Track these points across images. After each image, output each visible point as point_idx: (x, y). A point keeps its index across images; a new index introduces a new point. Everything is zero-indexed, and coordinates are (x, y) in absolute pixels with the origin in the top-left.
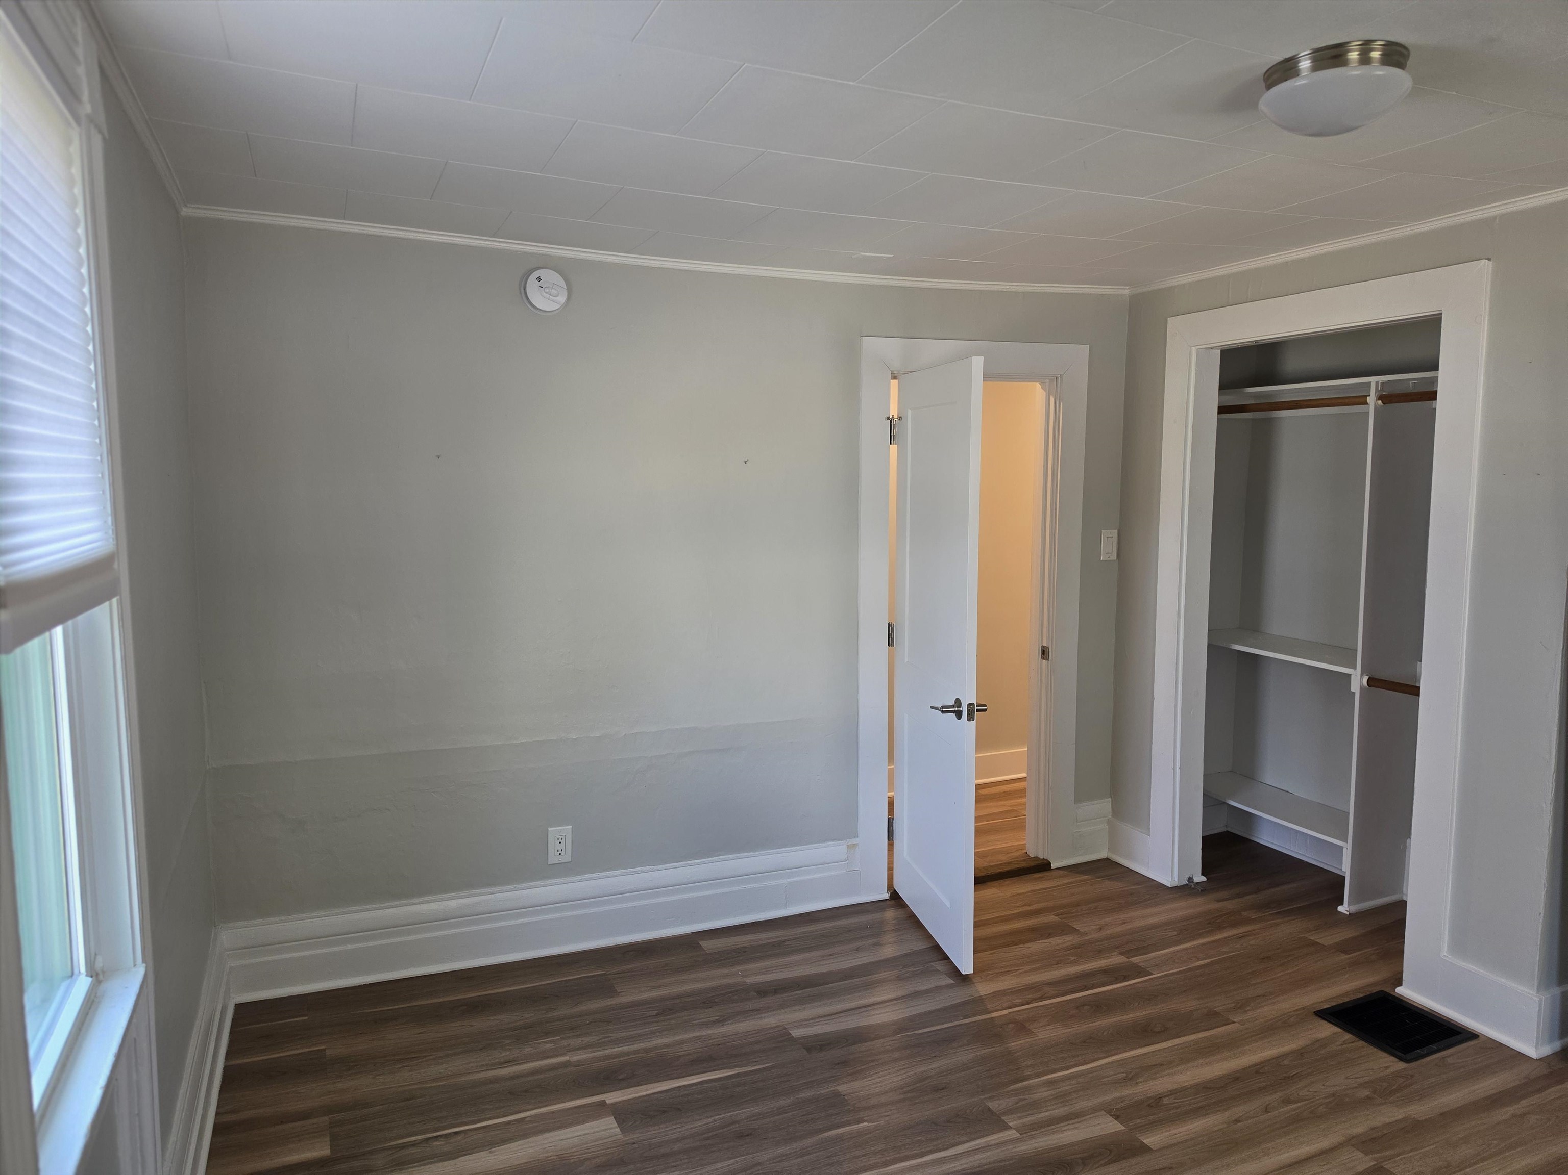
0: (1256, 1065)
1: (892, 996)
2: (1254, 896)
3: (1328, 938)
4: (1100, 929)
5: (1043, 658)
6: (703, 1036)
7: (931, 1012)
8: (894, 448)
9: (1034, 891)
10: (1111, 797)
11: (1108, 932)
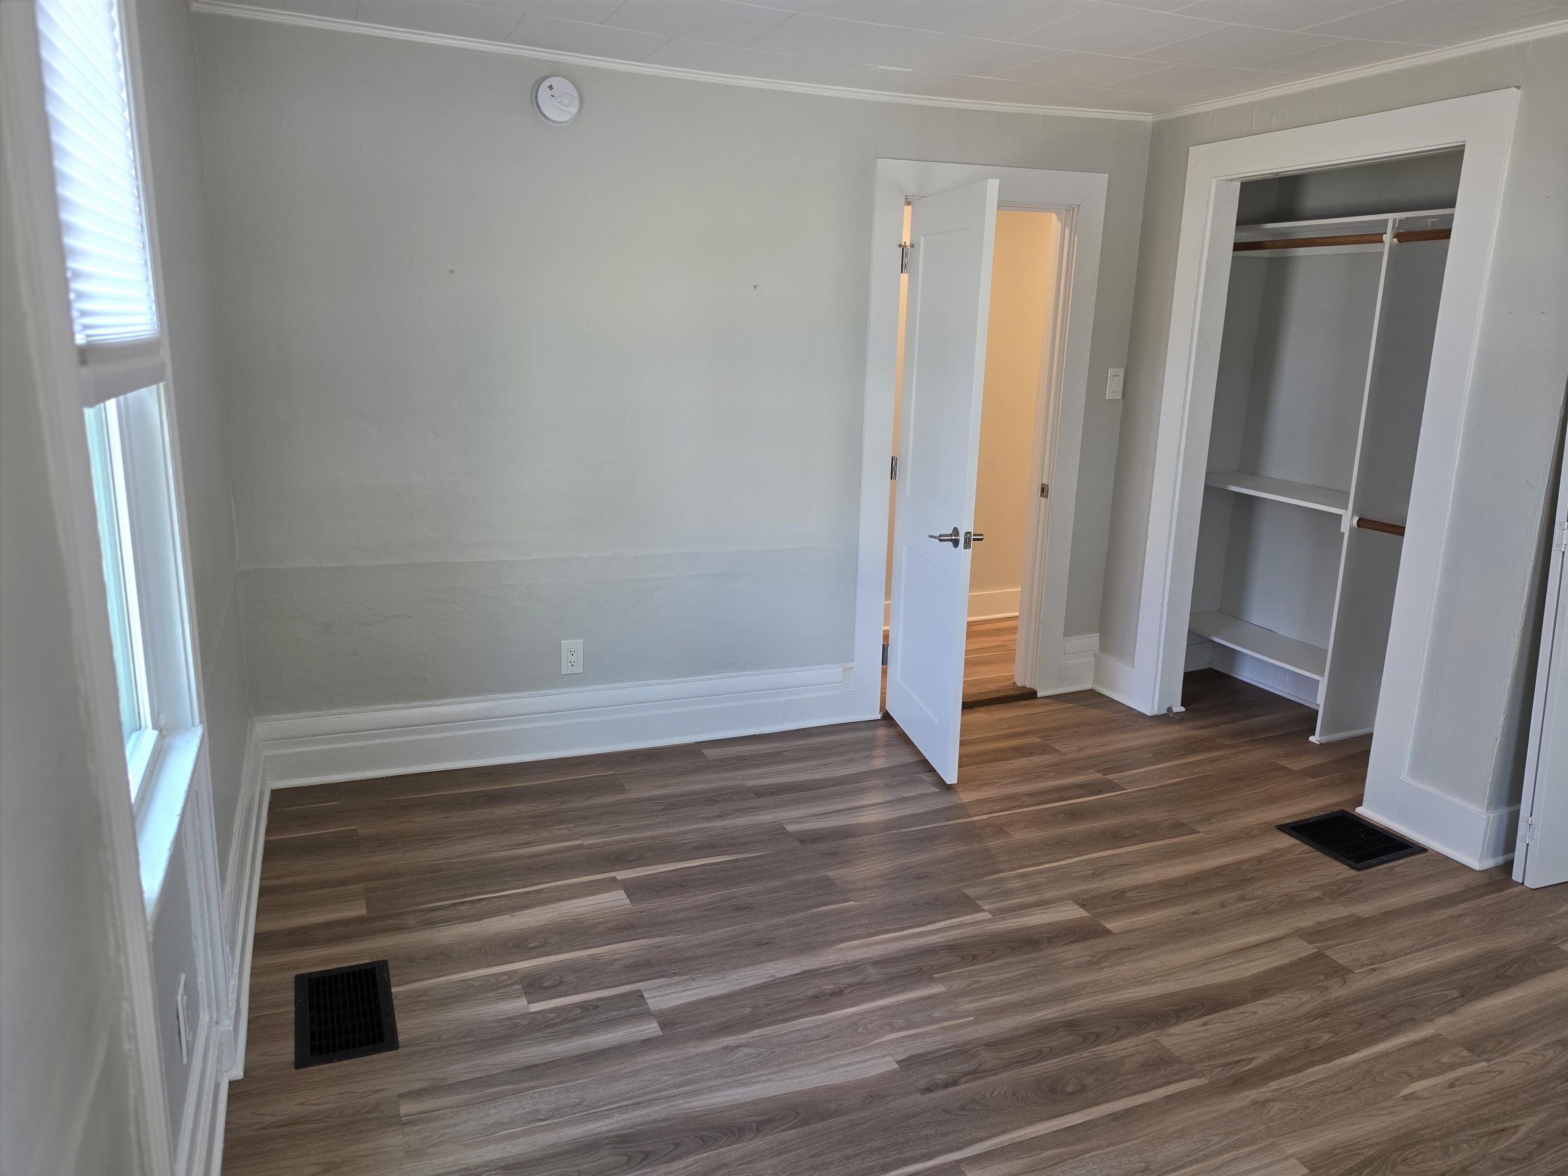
0: (1216, 868)
1: (880, 800)
2: (1229, 725)
3: (1297, 764)
4: (1080, 750)
5: (1042, 496)
6: (705, 828)
7: (917, 815)
8: (905, 277)
9: (1020, 716)
10: (1099, 632)
11: (1087, 753)
